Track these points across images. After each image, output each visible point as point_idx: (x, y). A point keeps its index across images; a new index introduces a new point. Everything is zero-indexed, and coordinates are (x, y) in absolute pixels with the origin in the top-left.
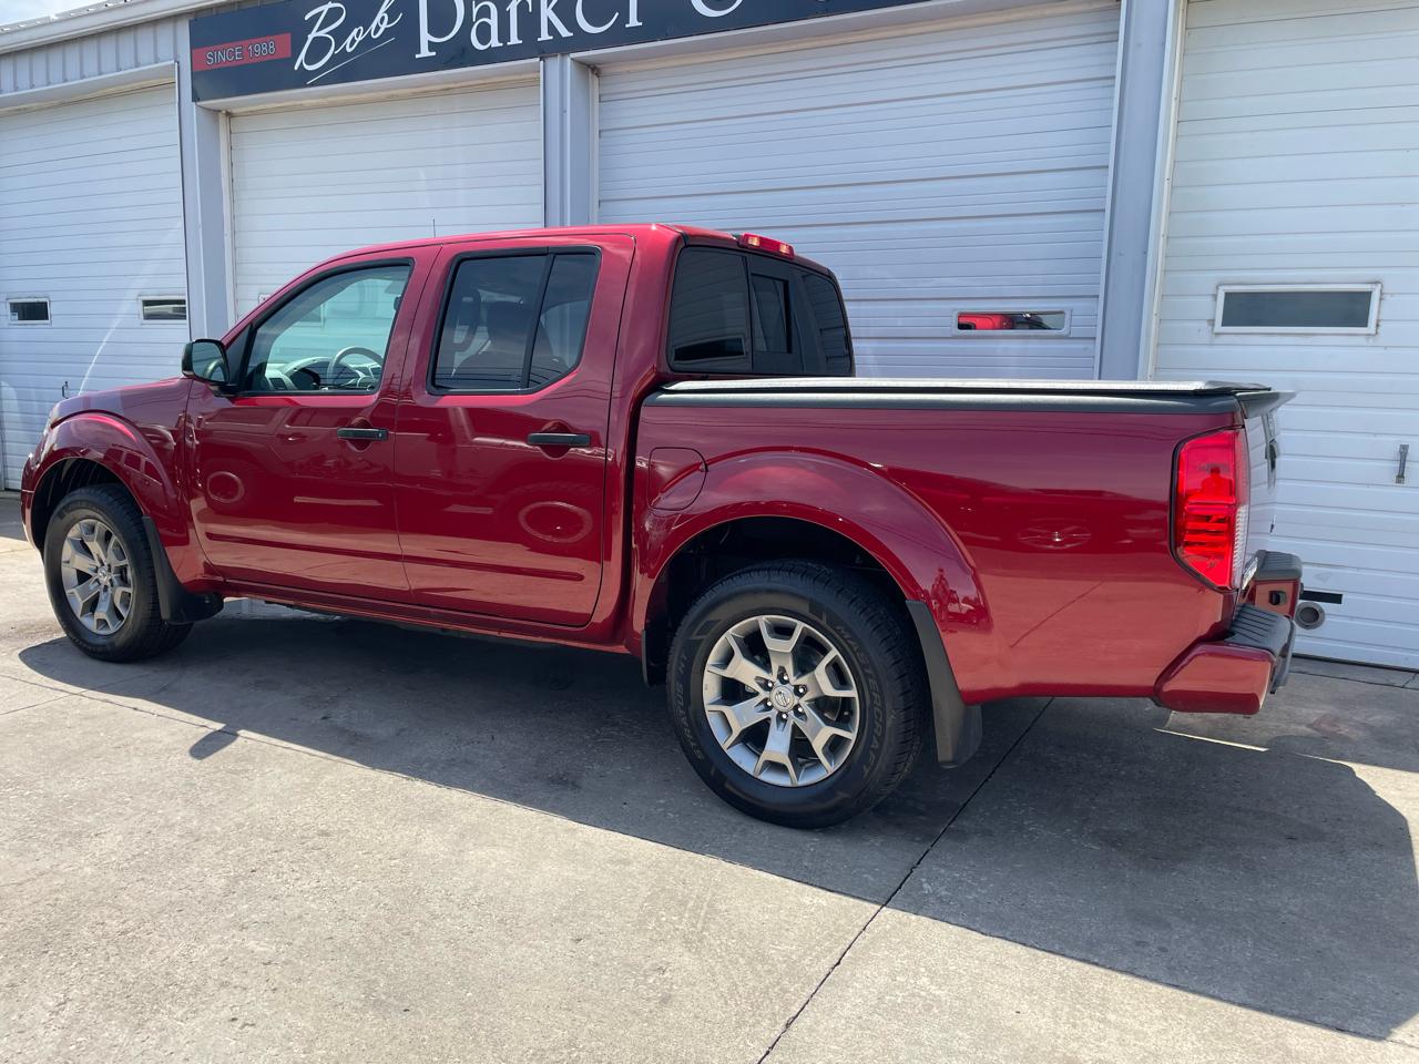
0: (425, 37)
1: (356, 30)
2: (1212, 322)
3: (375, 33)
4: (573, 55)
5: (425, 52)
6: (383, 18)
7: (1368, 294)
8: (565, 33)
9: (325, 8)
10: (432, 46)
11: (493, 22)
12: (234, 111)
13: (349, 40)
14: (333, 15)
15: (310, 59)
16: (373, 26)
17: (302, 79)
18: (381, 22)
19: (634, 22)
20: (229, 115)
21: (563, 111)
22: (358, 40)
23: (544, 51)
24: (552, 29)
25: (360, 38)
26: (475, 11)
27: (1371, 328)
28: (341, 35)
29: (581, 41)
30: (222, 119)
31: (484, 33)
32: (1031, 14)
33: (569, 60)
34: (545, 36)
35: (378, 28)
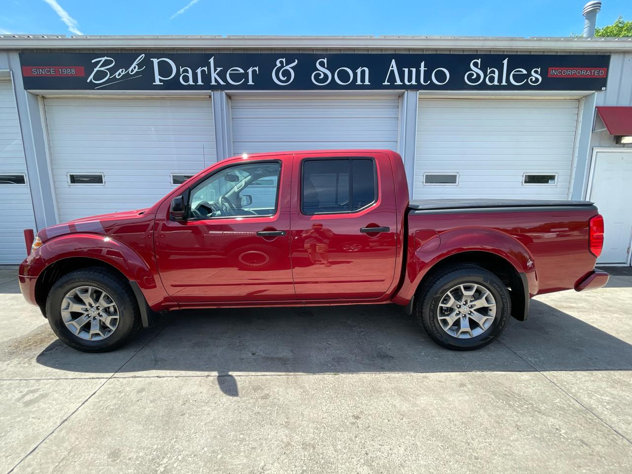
0: (157, 77)
1: (121, 70)
2: (423, 182)
3: (131, 72)
4: (226, 91)
5: (157, 82)
6: (135, 68)
7: (456, 176)
8: (222, 83)
9: (103, 59)
10: (161, 81)
11: (190, 75)
12: (48, 96)
13: (117, 73)
14: (106, 63)
15: (95, 78)
16: (130, 69)
17: (92, 86)
18: (134, 68)
19: (251, 82)
20: (43, 98)
21: (222, 110)
22: (122, 74)
23: (213, 88)
24: (216, 81)
25: (123, 73)
26: (181, 70)
27: (457, 184)
28: (113, 71)
29: (229, 86)
30: (40, 99)
31: (186, 79)
32: (380, 98)
33: (224, 92)
34: (213, 83)
35: (132, 71)
